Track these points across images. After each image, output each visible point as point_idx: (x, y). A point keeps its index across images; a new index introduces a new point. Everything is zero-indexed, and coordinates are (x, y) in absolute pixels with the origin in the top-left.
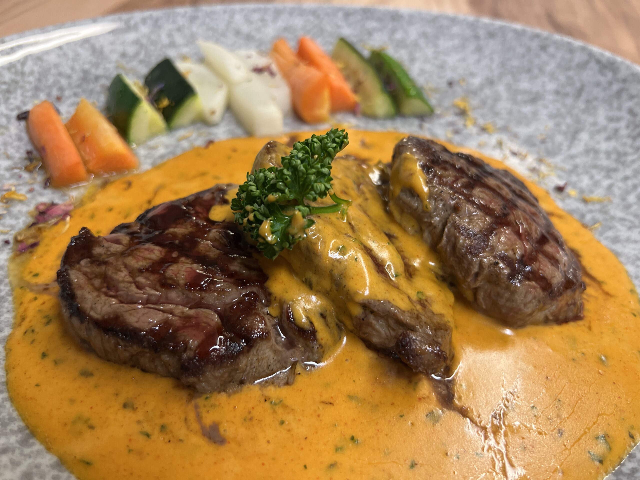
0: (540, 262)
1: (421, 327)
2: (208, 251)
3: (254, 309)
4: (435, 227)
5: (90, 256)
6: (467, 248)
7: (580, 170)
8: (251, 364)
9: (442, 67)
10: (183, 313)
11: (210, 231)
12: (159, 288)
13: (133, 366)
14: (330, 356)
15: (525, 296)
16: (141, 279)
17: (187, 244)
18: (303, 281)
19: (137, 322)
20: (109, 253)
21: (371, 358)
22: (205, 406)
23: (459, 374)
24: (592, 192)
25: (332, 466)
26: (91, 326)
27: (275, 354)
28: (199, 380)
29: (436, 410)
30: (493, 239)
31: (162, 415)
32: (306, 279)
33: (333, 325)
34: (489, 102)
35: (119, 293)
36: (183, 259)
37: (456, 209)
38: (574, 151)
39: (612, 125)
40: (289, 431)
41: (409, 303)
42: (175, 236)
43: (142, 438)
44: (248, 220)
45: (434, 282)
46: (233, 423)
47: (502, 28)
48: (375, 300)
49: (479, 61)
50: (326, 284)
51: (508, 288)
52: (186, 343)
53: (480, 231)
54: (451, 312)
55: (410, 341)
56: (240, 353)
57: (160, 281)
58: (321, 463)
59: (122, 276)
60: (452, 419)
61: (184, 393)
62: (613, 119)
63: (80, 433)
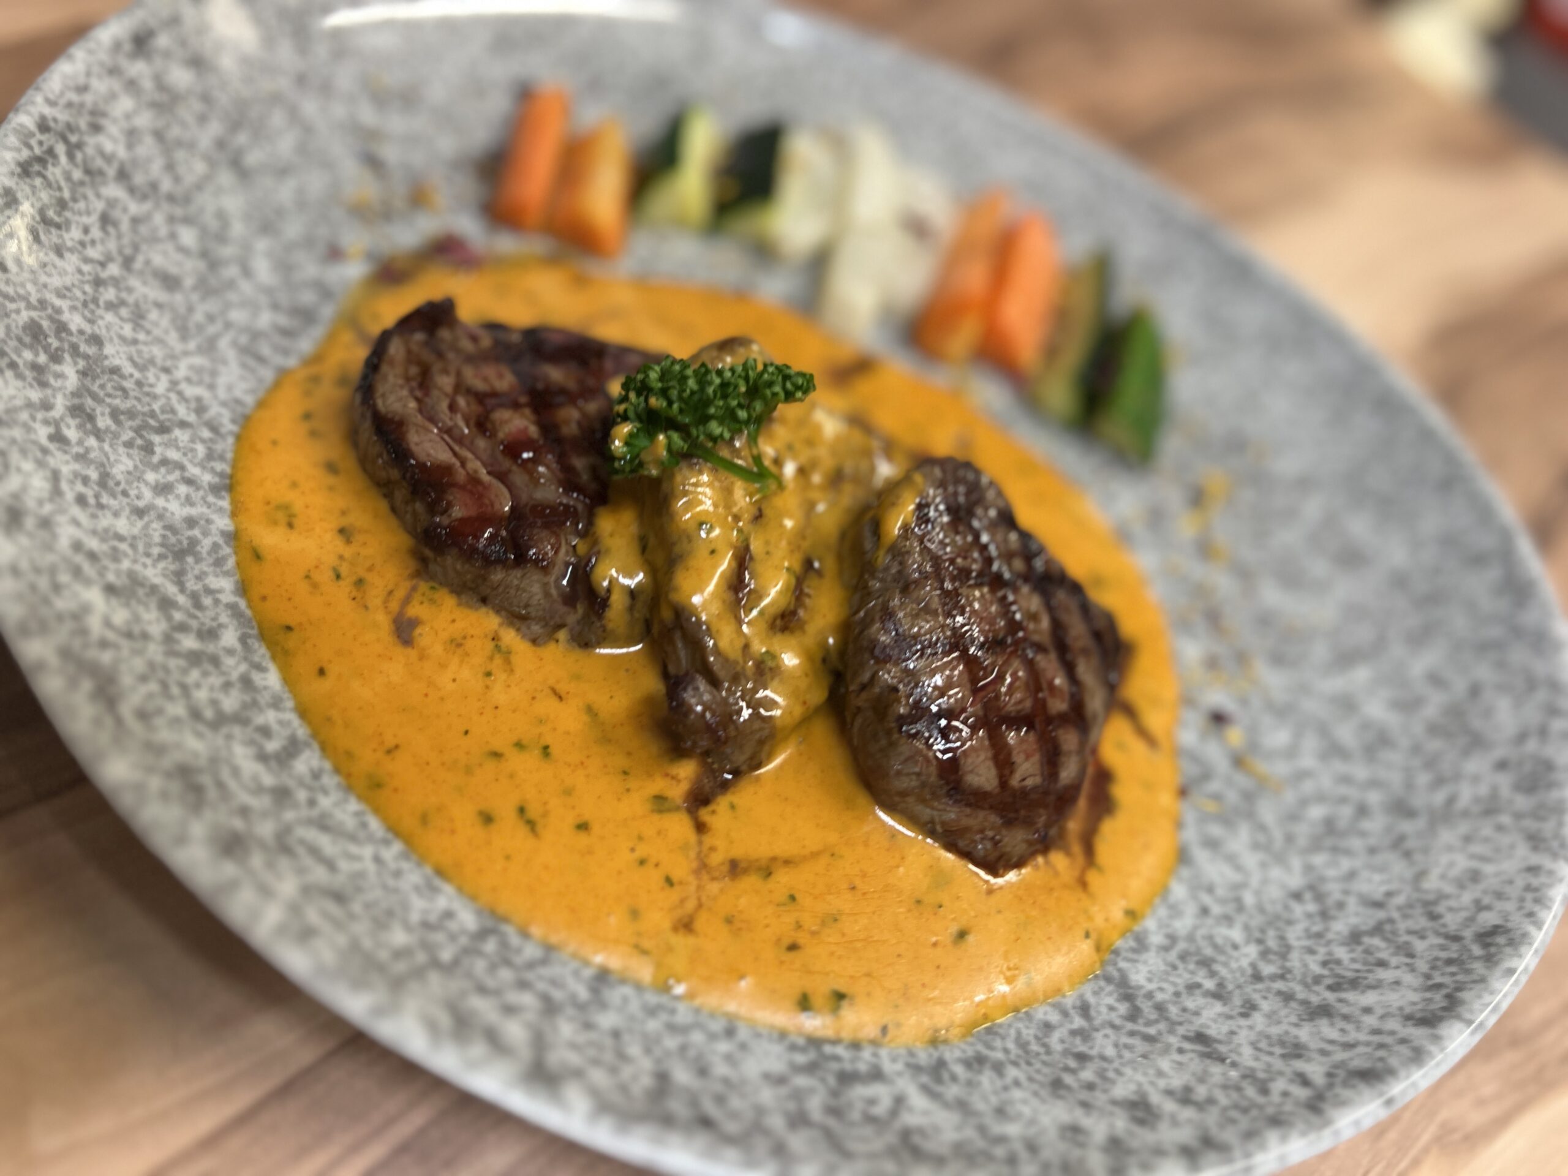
2: (565, 424)
3: (558, 526)
4: (869, 594)
5: (431, 333)
6: (871, 641)
7: (1291, 718)
8: (506, 586)
10: (476, 471)
11: (590, 399)
12: (472, 426)
13: (385, 496)
16: (461, 402)
19: (417, 444)
20: (454, 346)
22: (423, 594)
24: (1269, 759)
25: (496, 755)
26: (369, 415)
27: (545, 596)
28: (437, 559)
29: (673, 801)
31: (370, 569)
32: (645, 536)
33: (639, 616)
35: (427, 400)
36: (527, 411)
37: (907, 586)
38: (1319, 683)
39: (1424, 688)
40: (487, 687)
41: (741, 652)
42: (545, 376)
43: (330, 574)
44: (620, 410)
46: (436, 633)
48: (697, 617)
50: (661, 557)
52: (450, 505)
53: (915, 637)
56: (501, 562)
57: (479, 417)
58: (487, 742)
59: (445, 382)
60: (679, 826)
61: (412, 565)
62: (1435, 680)
63: (275, 523)
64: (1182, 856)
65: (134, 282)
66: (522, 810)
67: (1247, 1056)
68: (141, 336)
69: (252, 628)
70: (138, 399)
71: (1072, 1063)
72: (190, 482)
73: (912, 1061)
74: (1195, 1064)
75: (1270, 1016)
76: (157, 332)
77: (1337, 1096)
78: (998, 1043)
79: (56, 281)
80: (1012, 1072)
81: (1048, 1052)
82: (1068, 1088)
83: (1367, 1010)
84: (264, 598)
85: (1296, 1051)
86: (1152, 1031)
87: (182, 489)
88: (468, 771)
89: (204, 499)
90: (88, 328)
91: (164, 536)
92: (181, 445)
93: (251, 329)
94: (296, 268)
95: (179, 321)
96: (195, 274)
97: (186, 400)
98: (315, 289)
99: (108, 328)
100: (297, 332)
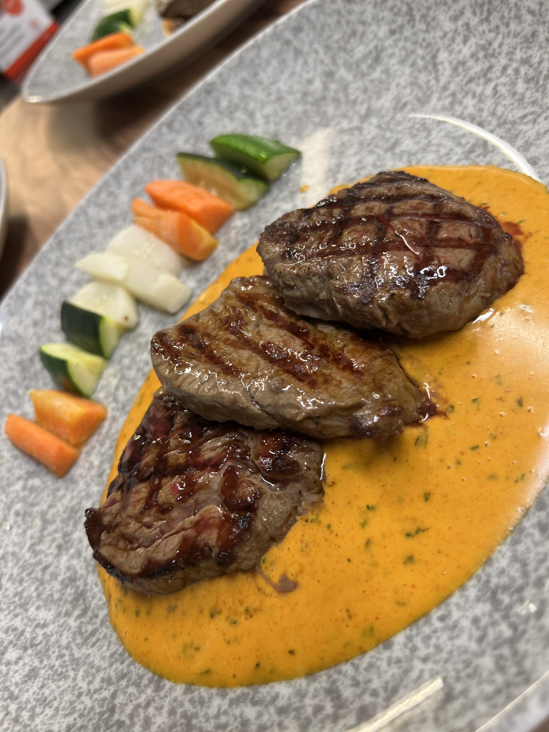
1: (367, 398)
2: (178, 460)
3: (238, 480)
5: (104, 528)
7: (459, 96)
9: (280, 99)
10: (191, 522)
11: (169, 442)
12: (162, 517)
13: (191, 583)
16: (147, 519)
17: (160, 466)
19: (164, 556)
20: (114, 516)
24: (481, 110)
27: (279, 499)
31: (242, 603)
34: (341, 95)
35: (140, 541)
36: (164, 481)
37: (330, 274)
38: (443, 81)
39: (460, 23)
42: (148, 465)
46: (295, 562)
47: (300, 13)
49: (306, 62)
52: (206, 545)
56: (250, 521)
57: (159, 512)
59: (133, 526)
63: (193, 657)
65: (24, 697)
68: (55, 704)
69: (248, 693)
70: (90, 720)
72: (148, 704)
76: (56, 694)
84: (234, 676)
87: (151, 710)
89: (161, 698)
92: (125, 702)
93: (75, 633)
94: (51, 595)
95: (55, 677)
96: (33, 657)
97: (101, 688)
98: (66, 586)
99: (44, 724)
100: (86, 606)
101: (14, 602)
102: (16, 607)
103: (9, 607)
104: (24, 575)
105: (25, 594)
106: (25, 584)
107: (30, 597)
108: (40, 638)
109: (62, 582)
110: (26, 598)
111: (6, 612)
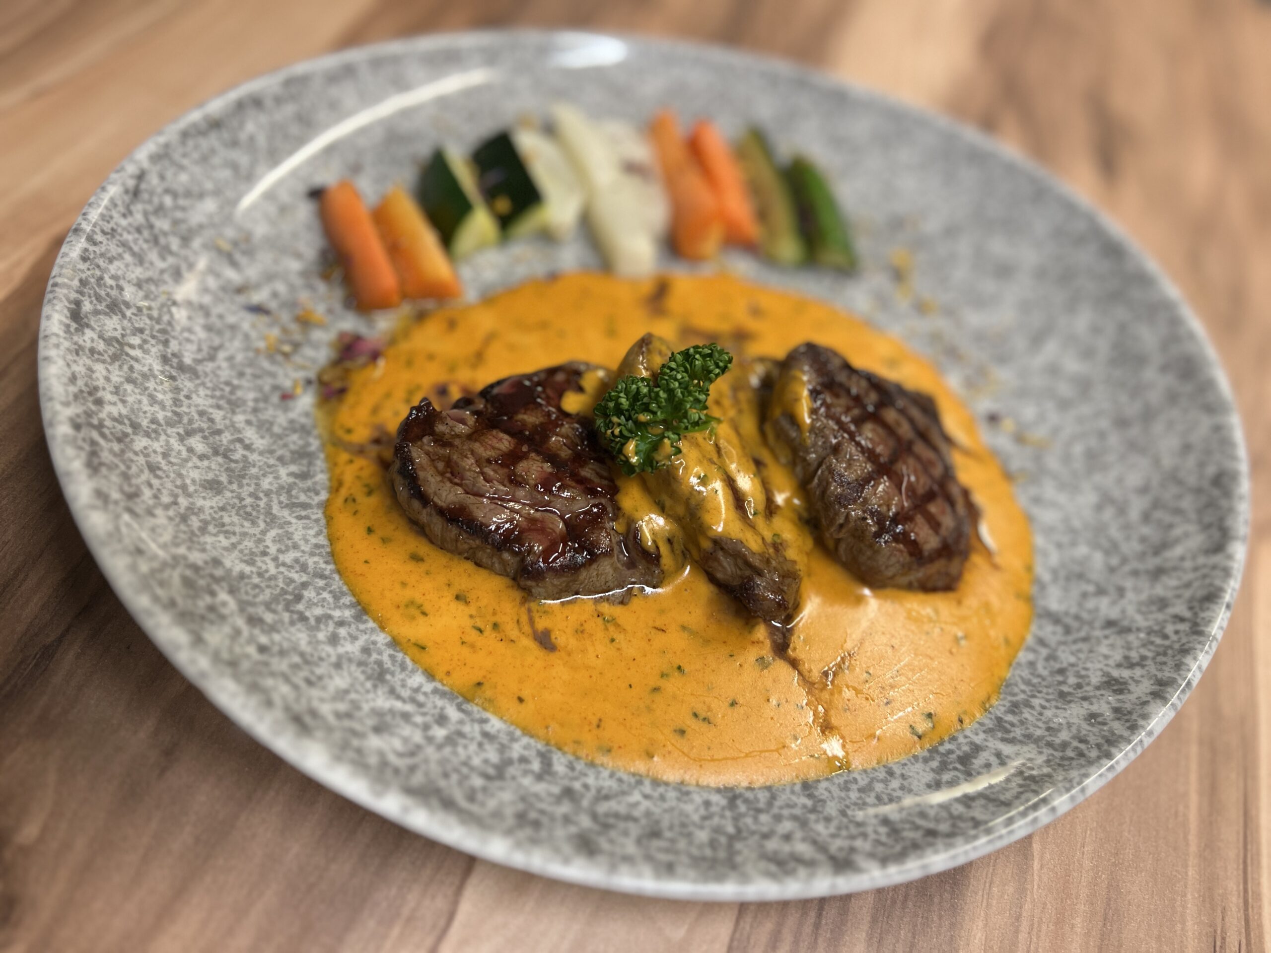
0: (916, 524)
1: (769, 572)
2: (559, 450)
3: (601, 522)
4: (809, 464)
5: (432, 433)
6: (836, 496)
8: (590, 578)
9: (889, 193)
10: (529, 514)
11: (562, 424)
12: (508, 485)
13: (467, 558)
14: (669, 583)
15: (889, 558)
16: (489, 471)
17: (537, 437)
18: (655, 502)
19: (483, 517)
20: (453, 433)
21: (712, 592)
22: (538, 611)
23: (801, 624)
24: (1034, 427)
25: (656, 690)
26: (434, 513)
27: (615, 571)
28: (537, 585)
29: (767, 657)
30: (868, 490)
31: (494, 613)
32: (659, 501)
33: (678, 552)
35: (464, 482)
36: (533, 455)
37: (836, 450)
39: (1092, 339)
40: (618, 649)
41: (763, 545)
42: (524, 424)
43: (475, 633)
44: (612, 433)
45: (795, 524)
46: (565, 632)
48: (727, 538)
50: (680, 510)
51: (871, 546)
52: (531, 547)
53: (856, 480)
54: (805, 559)
55: (753, 587)
56: (583, 565)
57: (509, 477)
58: (646, 685)
59: (469, 462)
60: (781, 668)
61: (517, 595)
62: (1096, 330)
63: (413, 618)
64: (1029, 519)
65: (200, 503)
66: (695, 715)
67: (1141, 621)
68: (234, 539)
69: (457, 698)
70: (268, 587)
71: (1060, 678)
72: (341, 623)
73: (984, 728)
74: (1119, 641)
75: (1137, 590)
76: (237, 530)
77: (1203, 618)
78: (1016, 690)
79: (167, 537)
80: (1036, 702)
81: (1044, 679)
82: (1069, 694)
83: (1182, 559)
84: (448, 673)
85: (1162, 603)
86: (1083, 634)
87: (342, 632)
88: (649, 709)
89: (358, 629)
90: (205, 556)
91: (363, 672)
92: (315, 601)
93: (282, 487)
94: (271, 424)
95: (241, 512)
96: (222, 469)
97: (291, 567)
98: (294, 431)
99: (214, 548)
100: (309, 471)
101: (222, 390)
102: (222, 397)
103: (214, 390)
104: (249, 371)
105: (239, 393)
106: (244, 383)
107: (244, 402)
108: (237, 456)
109: (292, 422)
110: (239, 399)
111: (209, 392)
